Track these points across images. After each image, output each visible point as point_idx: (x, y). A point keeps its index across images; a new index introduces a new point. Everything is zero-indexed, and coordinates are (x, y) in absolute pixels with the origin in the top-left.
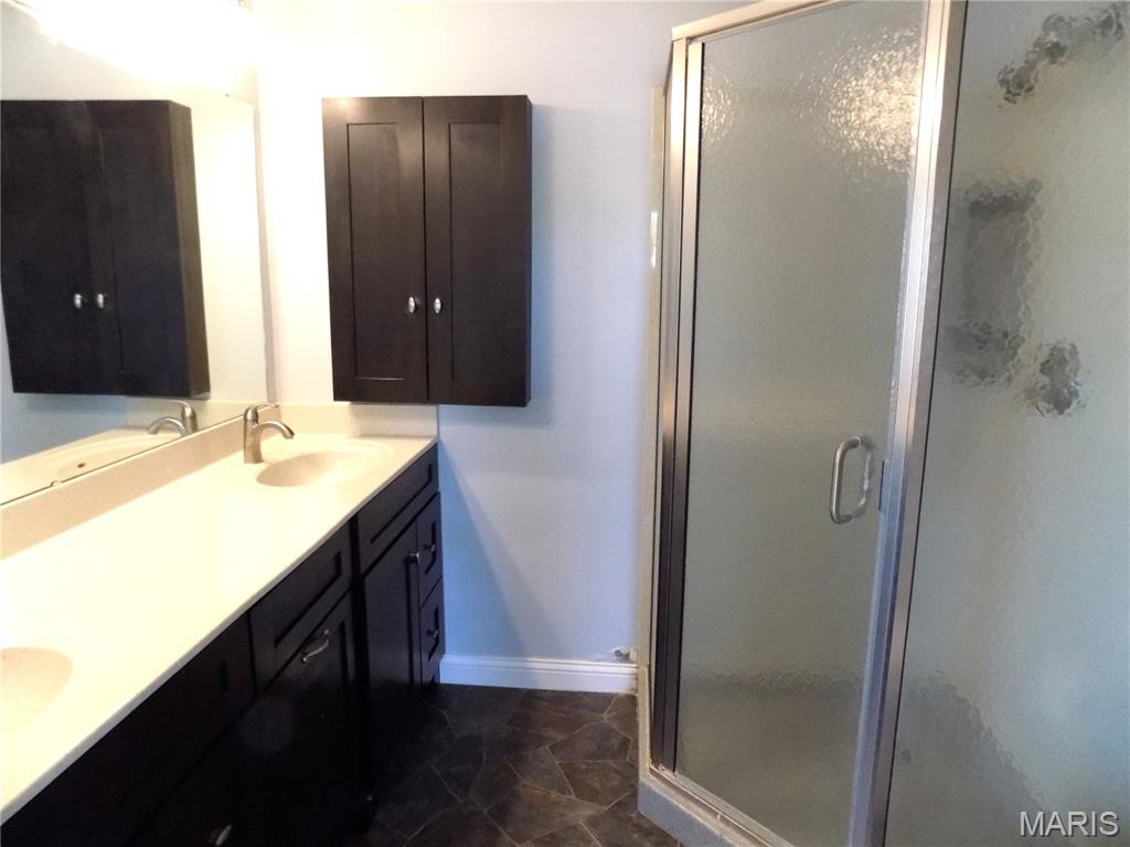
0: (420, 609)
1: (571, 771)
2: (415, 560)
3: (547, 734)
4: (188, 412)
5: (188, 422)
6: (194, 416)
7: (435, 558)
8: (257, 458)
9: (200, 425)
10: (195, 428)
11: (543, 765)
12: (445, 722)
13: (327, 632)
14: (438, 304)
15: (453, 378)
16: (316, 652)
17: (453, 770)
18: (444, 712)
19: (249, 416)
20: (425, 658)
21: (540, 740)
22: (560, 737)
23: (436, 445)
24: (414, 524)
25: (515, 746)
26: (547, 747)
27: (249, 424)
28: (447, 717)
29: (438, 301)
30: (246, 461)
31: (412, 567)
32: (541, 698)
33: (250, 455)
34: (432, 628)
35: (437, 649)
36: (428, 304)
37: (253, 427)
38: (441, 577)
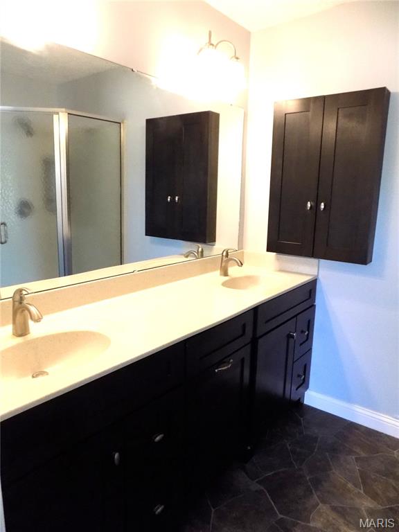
0: (293, 363)
1: (364, 476)
2: (293, 337)
3: (354, 450)
4: (200, 250)
5: (200, 254)
6: (202, 252)
7: (309, 338)
8: (226, 274)
9: (204, 255)
10: (202, 256)
11: (348, 466)
12: (301, 424)
13: (232, 361)
14: (322, 206)
15: (327, 245)
16: (223, 368)
17: (298, 450)
18: (302, 419)
19: (225, 254)
20: (294, 388)
21: (351, 452)
22: (363, 455)
23: (316, 280)
24: (295, 319)
25: (334, 450)
26: (353, 457)
27: (224, 257)
28: (302, 421)
29: (323, 204)
30: (221, 275)
31: (291, 340)
32: (357, 429)
33: (223, 273)
34: (301, 373)
35: (304, 385)
36: (318, 205)
37: (226, 260)
38: (311, 349)
